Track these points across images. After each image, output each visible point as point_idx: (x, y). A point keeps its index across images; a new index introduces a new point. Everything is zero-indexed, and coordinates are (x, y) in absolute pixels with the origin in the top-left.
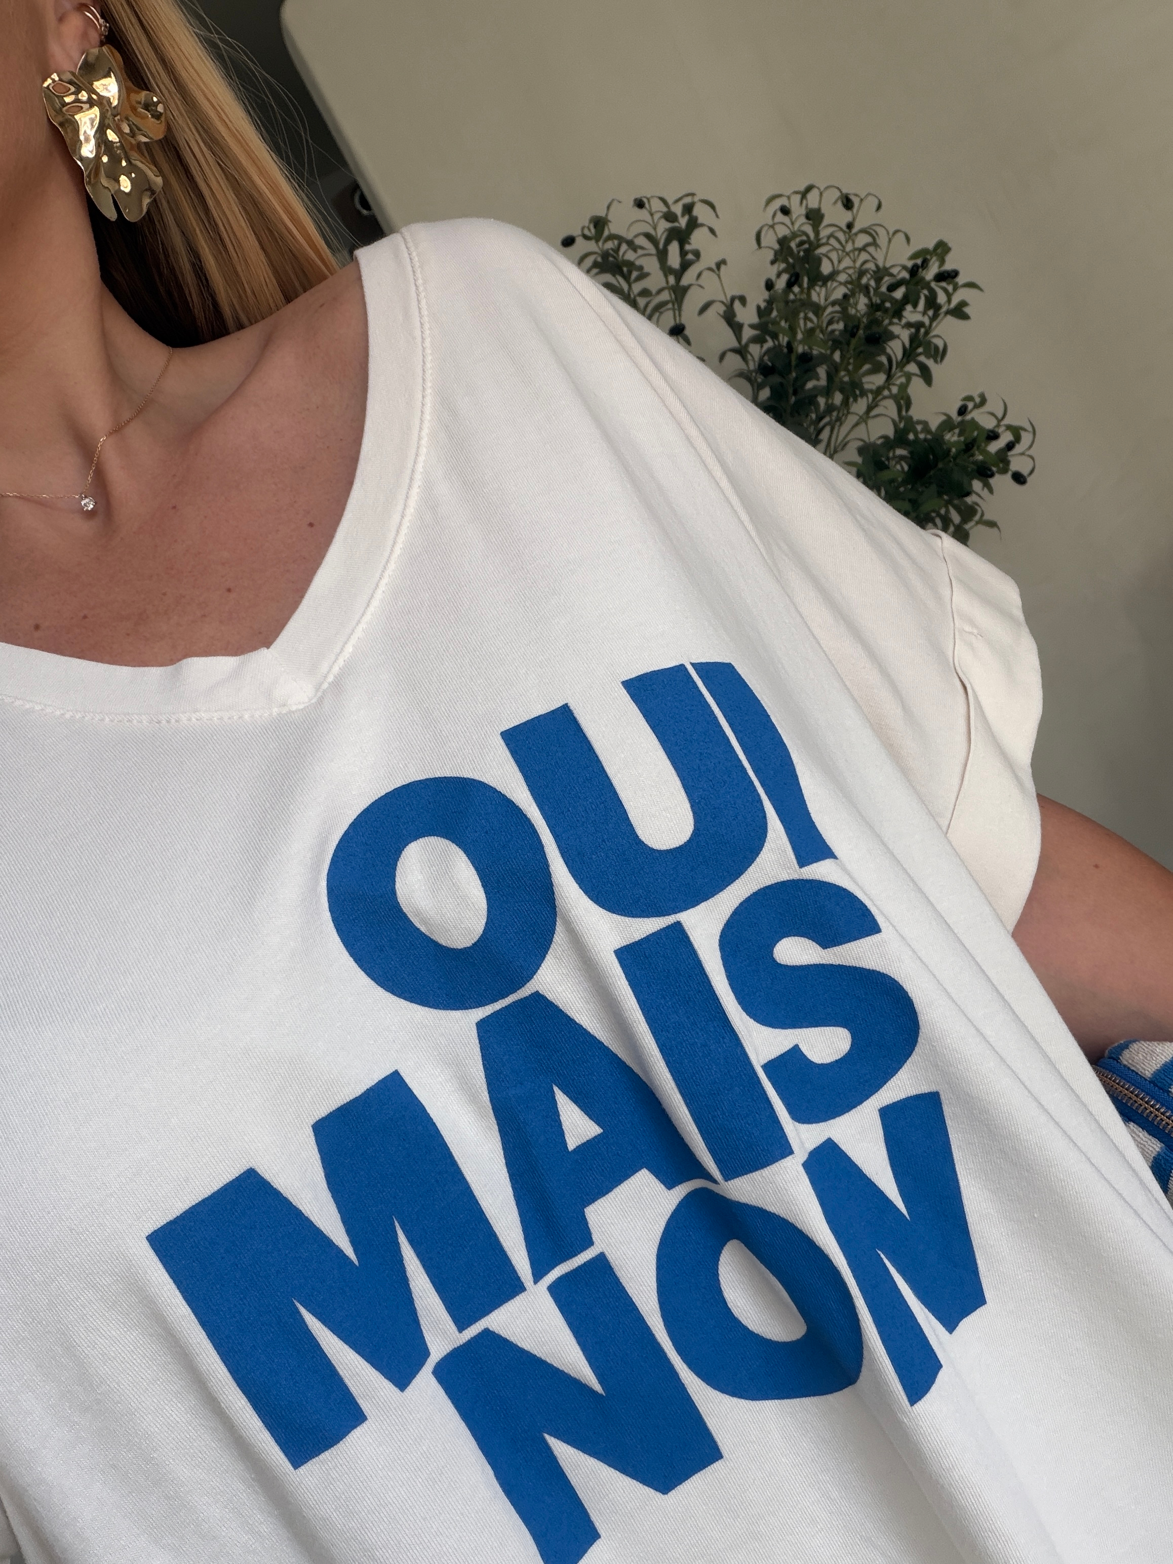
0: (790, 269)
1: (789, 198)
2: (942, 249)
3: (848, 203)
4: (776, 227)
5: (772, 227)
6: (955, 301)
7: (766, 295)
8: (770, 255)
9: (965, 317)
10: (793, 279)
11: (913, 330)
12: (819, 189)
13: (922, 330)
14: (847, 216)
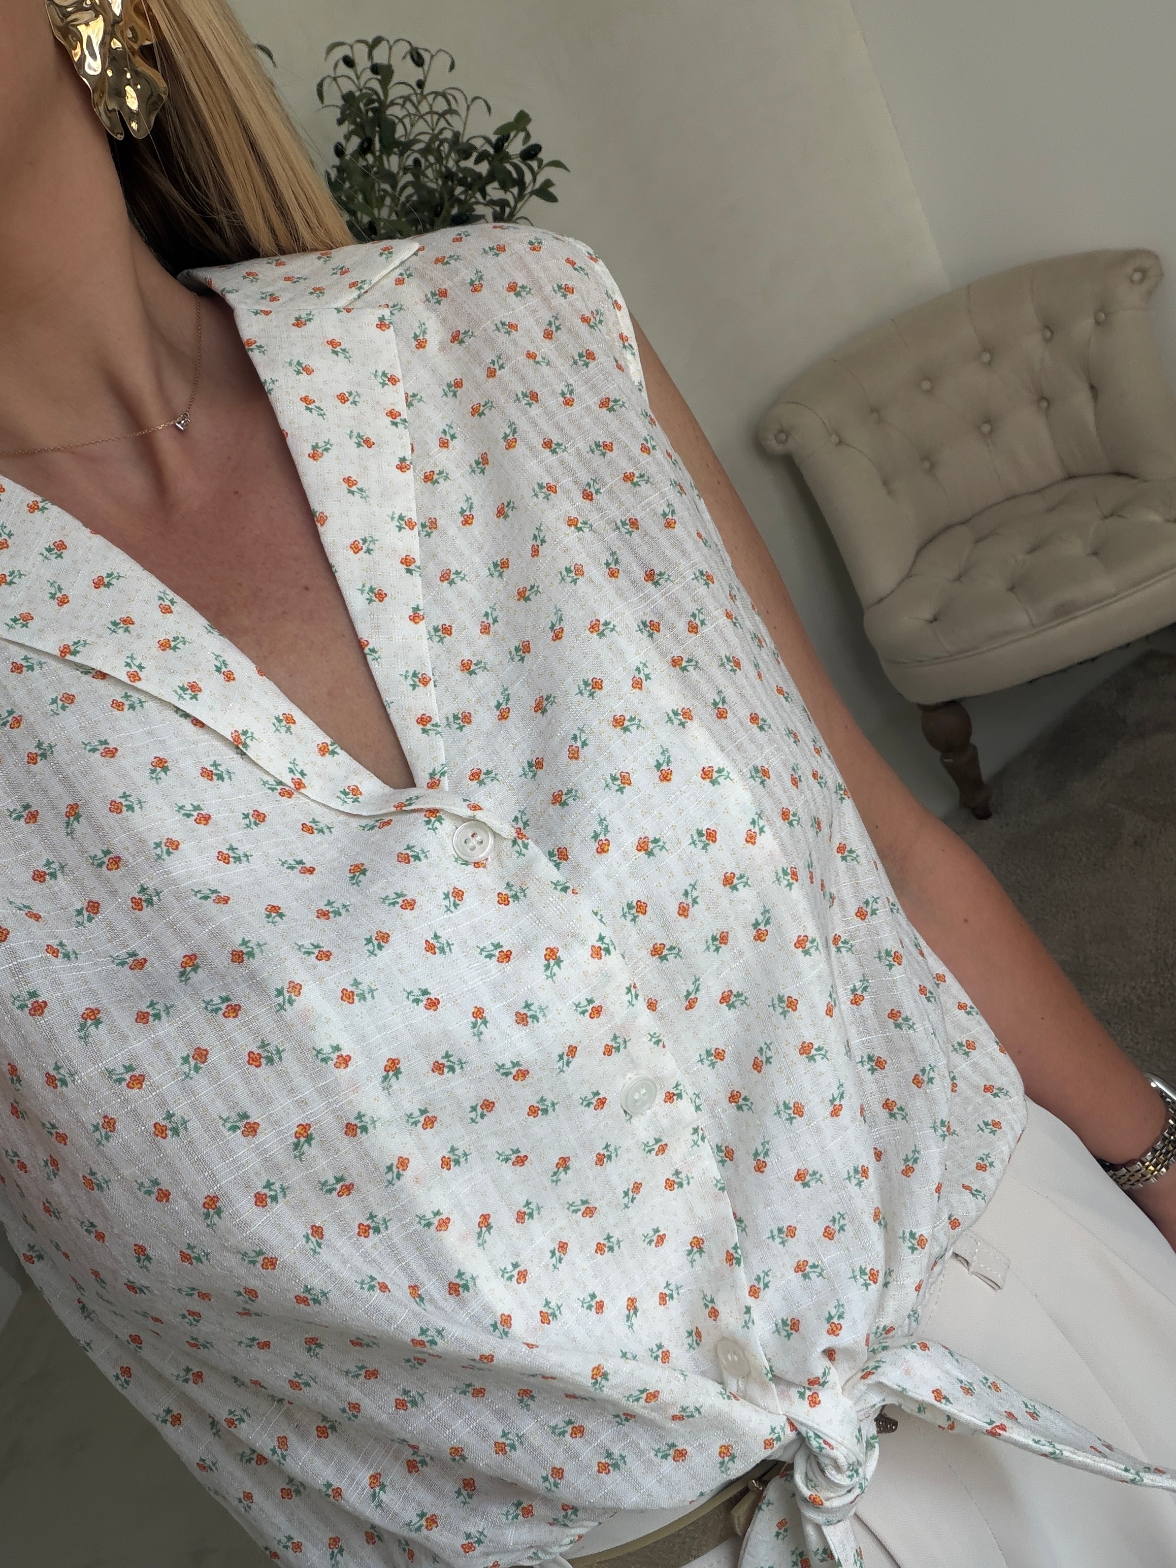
0: (359, 130)
1: (351, 46)
2: (522, 119)
3: (418, 60)
4: (340, 80)
5: (335, 79)
6: (540, 180)
7: (336, 161)
8: (338, 114)
9: (552, 199)
10: (366, 145)
11: (498, 209)
12: (388, 41)
13: (508, 210)
14: (416, 74)
